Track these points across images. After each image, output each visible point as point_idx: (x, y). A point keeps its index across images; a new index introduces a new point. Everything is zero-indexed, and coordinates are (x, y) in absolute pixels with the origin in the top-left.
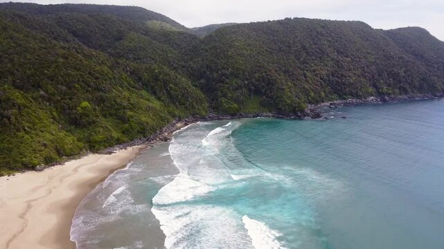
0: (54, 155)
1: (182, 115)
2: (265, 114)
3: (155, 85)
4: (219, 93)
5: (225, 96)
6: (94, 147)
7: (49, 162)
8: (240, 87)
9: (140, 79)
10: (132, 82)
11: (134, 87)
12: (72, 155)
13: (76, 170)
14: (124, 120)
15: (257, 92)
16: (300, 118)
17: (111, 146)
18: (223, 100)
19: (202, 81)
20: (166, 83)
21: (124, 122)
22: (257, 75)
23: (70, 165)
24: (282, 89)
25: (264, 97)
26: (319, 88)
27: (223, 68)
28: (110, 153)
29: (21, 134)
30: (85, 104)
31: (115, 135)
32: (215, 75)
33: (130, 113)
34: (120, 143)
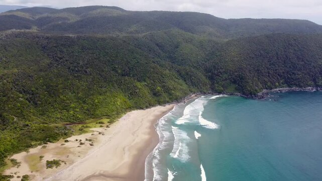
0: (148, 106)
1: (196, 91)
2: (236, 94)
3: (186, 77)
4: (215, 82)
5: (218, 83)
6: (160, 103)
7: (147, 107)
8: (226, 79)
9: (180, 74)
10: (177, 76)
11: (177, 78)
12: (153, 106)
13: (154, 110)
14: (170, 94)
15: (235, 82)
16: (252, 98)
17: (165, 103)
18: (216, 85)
19: (210, 74)
20: (191, 76)
21: (170, 95)
22: (236, 74)
23: (153, 109)
24: (248, 82)
25: (237, 85)
26: (275, 81)
27: (221, 68)
28: (164, 106)
29: (140, 98)
30: (159, 88)
31: (167, 99)
32: (216, 72)
33: (173, 92)
34: (168, 102)
